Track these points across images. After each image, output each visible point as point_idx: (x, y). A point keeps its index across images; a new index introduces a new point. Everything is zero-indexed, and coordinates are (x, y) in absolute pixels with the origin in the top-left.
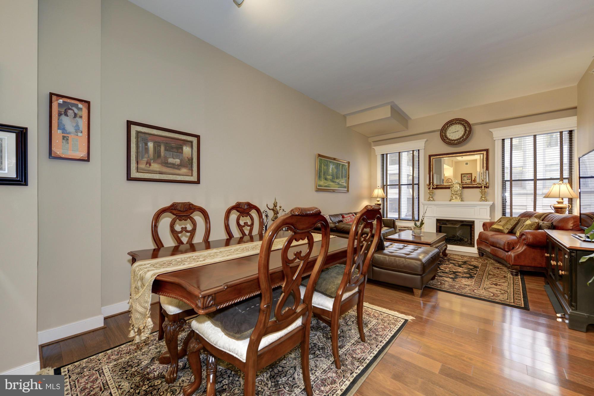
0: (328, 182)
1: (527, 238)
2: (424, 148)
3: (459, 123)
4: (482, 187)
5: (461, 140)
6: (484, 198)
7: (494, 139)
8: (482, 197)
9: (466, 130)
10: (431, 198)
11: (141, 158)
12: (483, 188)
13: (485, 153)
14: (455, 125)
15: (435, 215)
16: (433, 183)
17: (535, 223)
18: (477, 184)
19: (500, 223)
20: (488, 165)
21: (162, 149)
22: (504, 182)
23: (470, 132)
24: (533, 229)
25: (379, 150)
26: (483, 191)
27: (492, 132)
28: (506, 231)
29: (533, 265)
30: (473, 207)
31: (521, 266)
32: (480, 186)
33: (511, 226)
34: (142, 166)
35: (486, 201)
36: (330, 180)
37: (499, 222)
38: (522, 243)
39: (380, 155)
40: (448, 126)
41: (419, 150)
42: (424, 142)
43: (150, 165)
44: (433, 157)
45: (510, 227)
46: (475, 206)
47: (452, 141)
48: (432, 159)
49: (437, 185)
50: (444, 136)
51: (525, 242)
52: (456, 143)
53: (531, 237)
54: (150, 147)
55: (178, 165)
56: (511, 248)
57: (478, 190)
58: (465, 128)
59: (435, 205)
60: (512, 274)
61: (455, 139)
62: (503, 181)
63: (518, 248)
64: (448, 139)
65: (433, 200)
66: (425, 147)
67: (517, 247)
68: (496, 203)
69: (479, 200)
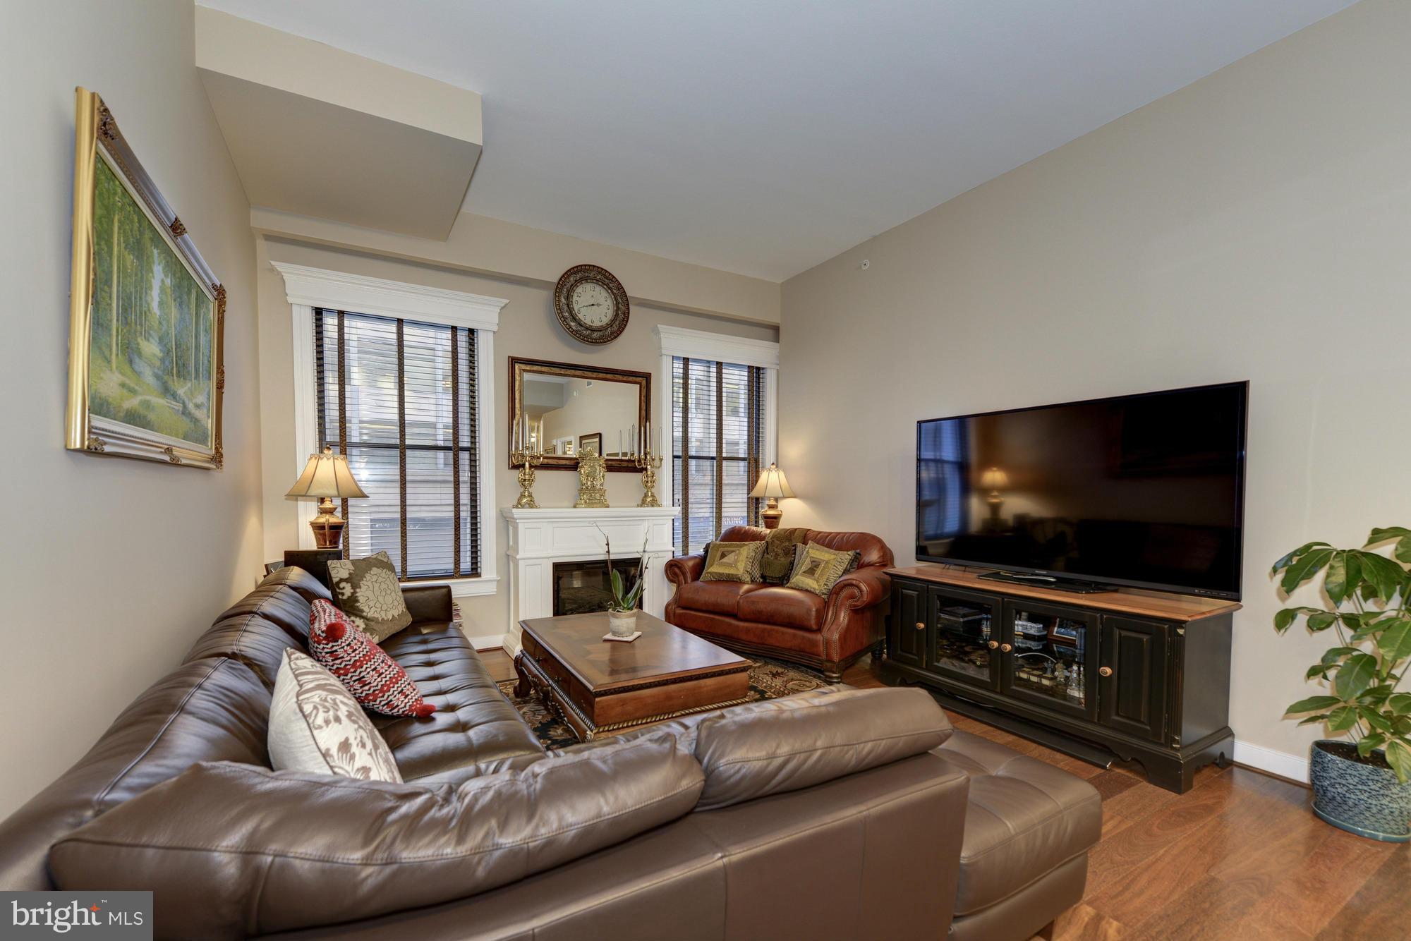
0: (145, 386)
1: (861, 594)
2: (493, 327)
3: (603, 282)
5: (607, 333)
6: (650, 499)
7: (663, 352)
8: (646, 495)
9: (617, 311)
10: (526, 498)
12: (649, 472)
13: (644, 382)
14: (590, 285)
15: (551, 552)
20: (647, 413)
23: (627, 316)
26: (649, 479)
27: (660, 333)
36: (150, 376)
37: (721, 558)
38: (843, 604)
39: (309, 311)
40: (574, 281)
42: (499, 310)
45: (749, 567)
47: (586, 328)
50: (565, 310)
51: (853, 602)
53: (868, 589)
58: (617, 301)
61: (591, 324)
63: (835, 618)
64: (574, 319)
66: (498, 324)
67: (830, 616)
69: (640, 503)
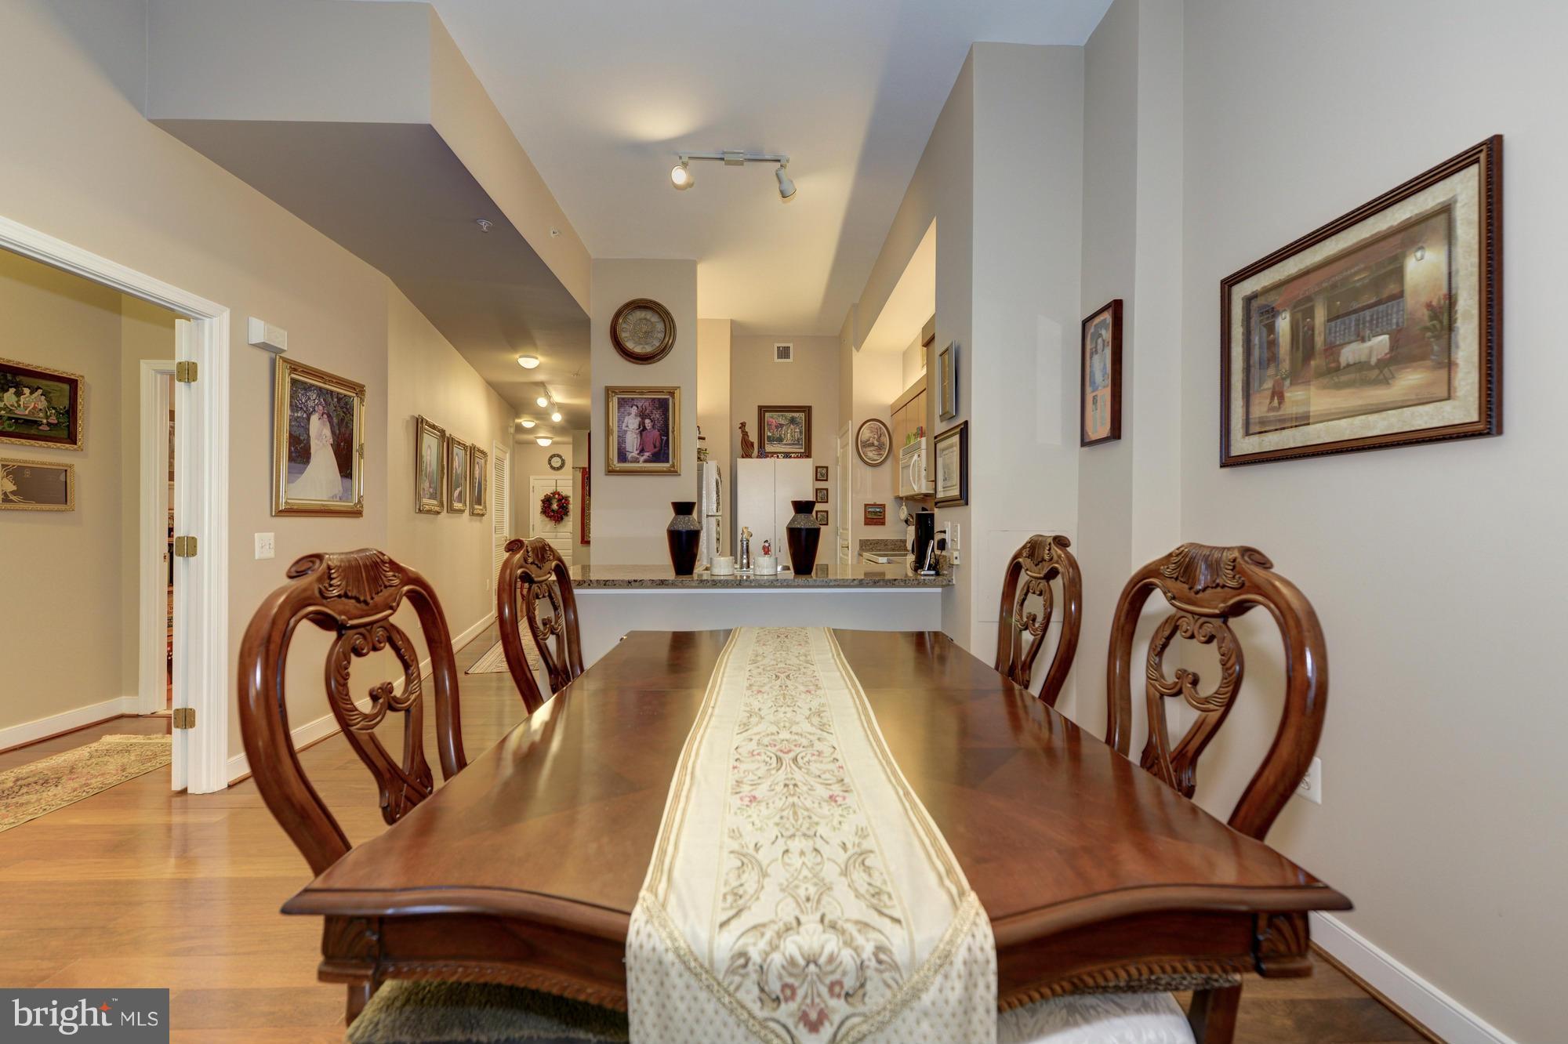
11: (1256, 384)
21: (1320, 316)
34: (1259, 410)
43: (1281, 398)
54: (1281, 334)
55: (1383, 364)
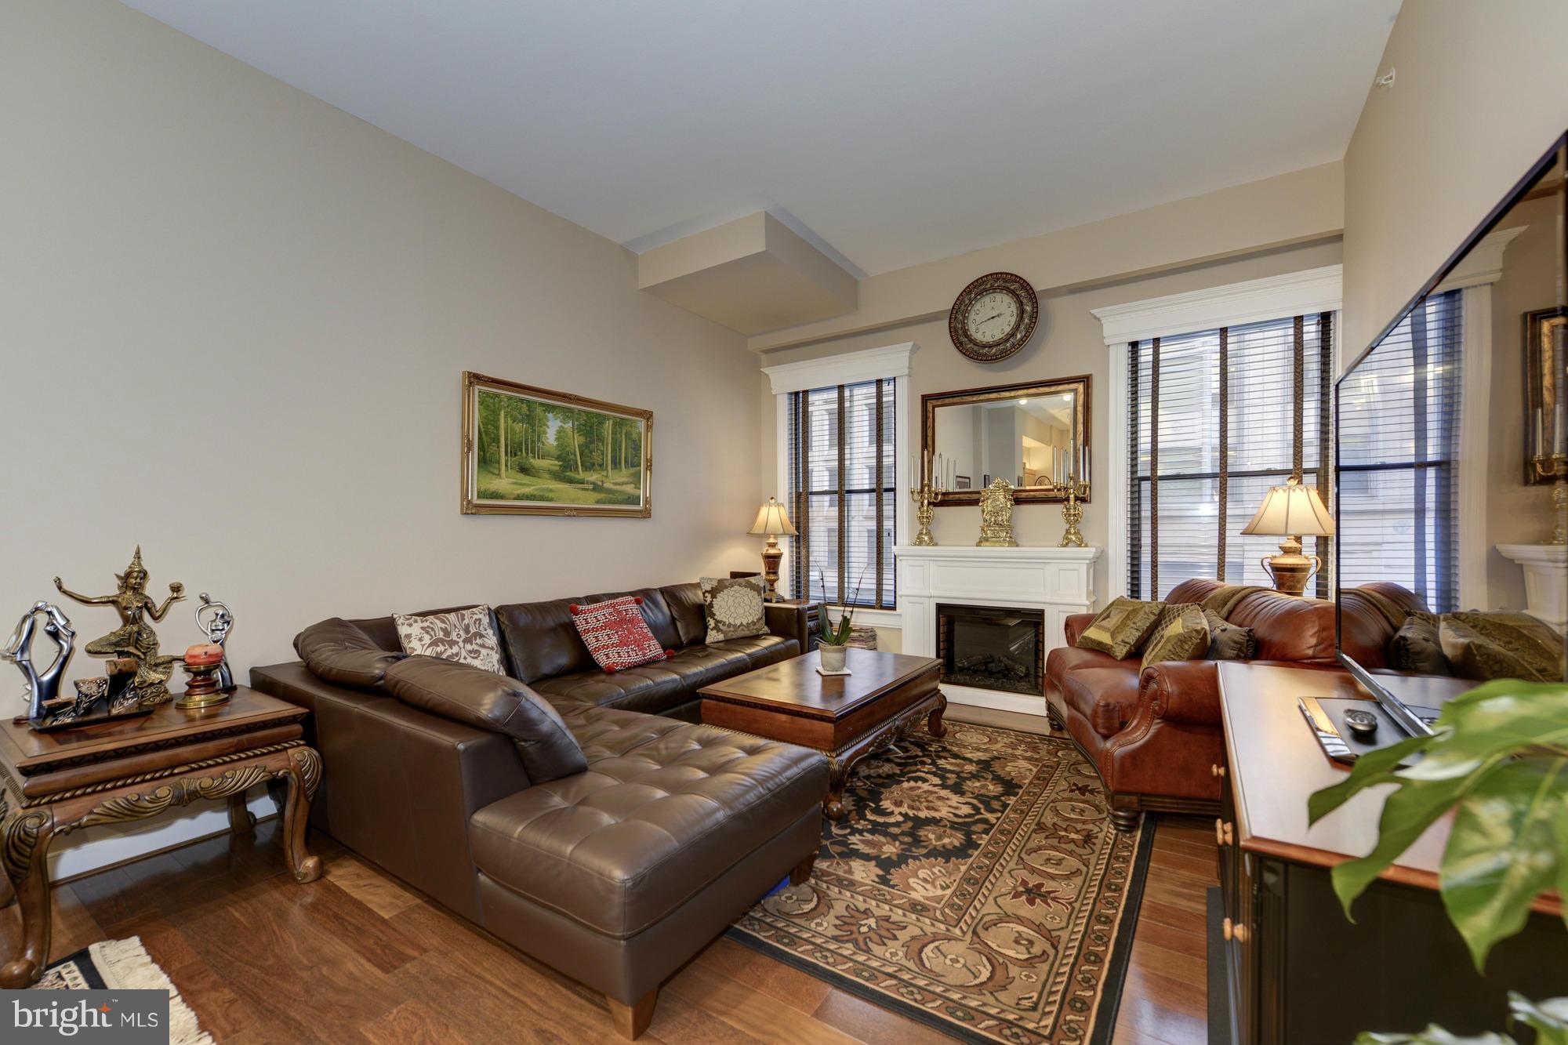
0: (539, 481)
1: (1162, 694)
2: (906, 371)
3: (1002, 289)
4: (1068, 499)
5: (1008, 345)
6: (1073, 537)
7: (1107, 342)
8: (1068, 532)
9: (1022, 312)
10: (925, 536)
12: (1072, 503)
13: (1080, 387)
14: (991, 296)
15: (933, 592)
16: (929, 486)
17: (1194, 634)
18: (1052, 490)
19: (1105, 623)
20: (1087, 426)
22: (1136, 482)
23: (1034, 316)
24: (1187, 655)
25: (784, 379)
26: (1072, 512)
27: (1099, 320)
28: (1121, 652)
29: (1184, 790)
30: (1042, 566)
31: (1143, 794)
32: (1062, 494)
33: (1137, 634)
35: (1080, 546)
36: (547, 476)
37: (1104, 619)
38: (1148, 707)
39: (786, 397)
40: (971, 300)
41: (895, 378)
42: (907, 354)
44: (935, 402)
45: (1132, 635)
46: (1046, 560)
47: (984, 347)
48: (930, 408)
49: (944, 494)
50: (960, 332)
51: (1155, 706)
52: (995, 355)
53: (1175, 688)
56: (1117, 723)
57: (1059, 508)
58: (1021, 304)
59: (935, 558)
60: (1117, 826)
61: (990, 340)
62: (1132, 480)
63: (1135, 727)
64: (971, 340)
65: (932, 542)
66: (910, 368)
67: (1135, 723)
68: (1111, 552)
69: (1061, 541)
